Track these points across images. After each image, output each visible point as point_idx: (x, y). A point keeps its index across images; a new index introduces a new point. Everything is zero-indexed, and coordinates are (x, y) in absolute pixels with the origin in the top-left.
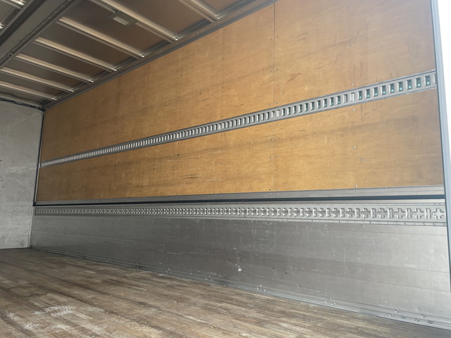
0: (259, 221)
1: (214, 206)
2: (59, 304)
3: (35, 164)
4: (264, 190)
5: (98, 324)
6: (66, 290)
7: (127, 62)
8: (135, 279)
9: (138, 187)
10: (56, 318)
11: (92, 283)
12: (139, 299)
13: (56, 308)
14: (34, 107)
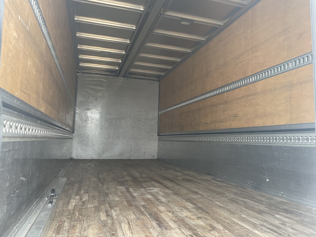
0: (279, 146)
1: (249, 136)
2: (154, 186)
3: (157, 112)
4: (282, 123)
5: (166, 198)
6: (161, 181)
7: (196, 45)
8: (201, 180)
9: (205, 123)
10: (149, 193)
11: (176, 179)
12: (195, 190)
13: (151, 188)
14: (154, 80)
